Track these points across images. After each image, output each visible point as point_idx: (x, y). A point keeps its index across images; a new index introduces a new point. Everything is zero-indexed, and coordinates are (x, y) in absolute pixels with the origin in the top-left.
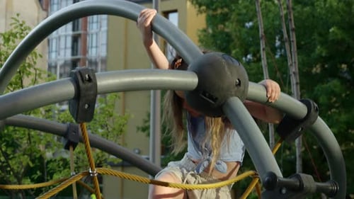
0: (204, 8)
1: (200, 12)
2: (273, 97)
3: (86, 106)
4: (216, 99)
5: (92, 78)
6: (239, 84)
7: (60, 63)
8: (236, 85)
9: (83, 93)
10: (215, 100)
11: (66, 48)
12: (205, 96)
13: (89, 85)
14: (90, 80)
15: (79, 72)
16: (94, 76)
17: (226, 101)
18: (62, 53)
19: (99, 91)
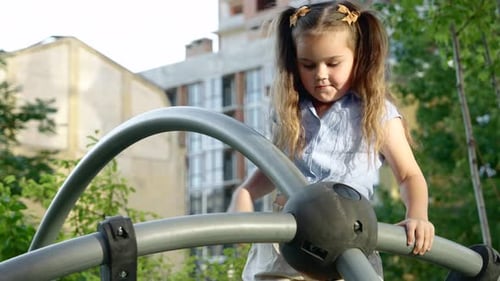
0: (410, 96)
1: (406, 103)
2: (420, 247)
3: (124, 274)
4: (326, 253)
5: (127, 231)
6: (360, 229)
7: (207, 192)
8: (356, 231)
9: (115, 255)
10: (324, 254)
11: (214, 170)
12: (308, 249)
13: (124, 242)
14: (125, 235)
15: (109, 224)
16: (132, 228)
17: (341, 255)
18: (209, 177)
19: (139, 250)
